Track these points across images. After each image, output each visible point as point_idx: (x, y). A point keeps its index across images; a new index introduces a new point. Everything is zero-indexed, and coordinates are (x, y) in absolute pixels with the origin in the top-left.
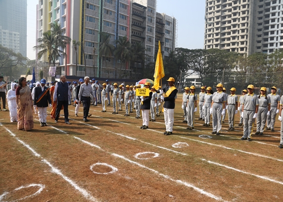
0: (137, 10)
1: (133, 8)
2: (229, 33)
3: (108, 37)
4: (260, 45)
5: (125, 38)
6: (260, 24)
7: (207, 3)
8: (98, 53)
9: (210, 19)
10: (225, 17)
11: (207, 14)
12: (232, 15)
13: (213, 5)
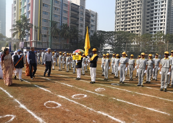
0: (73, 7)
1: (71, 6)
2: (130, 22)
3: (56, 24)
4: (148, 29)
5: (66, 25)
6: (148, 16)
7: (116, 4)
8: (50, 34)
9: (118, 13)
10: (127, 12)
11: (116, 10)
12: (131, 11)
13: (120, 5)
